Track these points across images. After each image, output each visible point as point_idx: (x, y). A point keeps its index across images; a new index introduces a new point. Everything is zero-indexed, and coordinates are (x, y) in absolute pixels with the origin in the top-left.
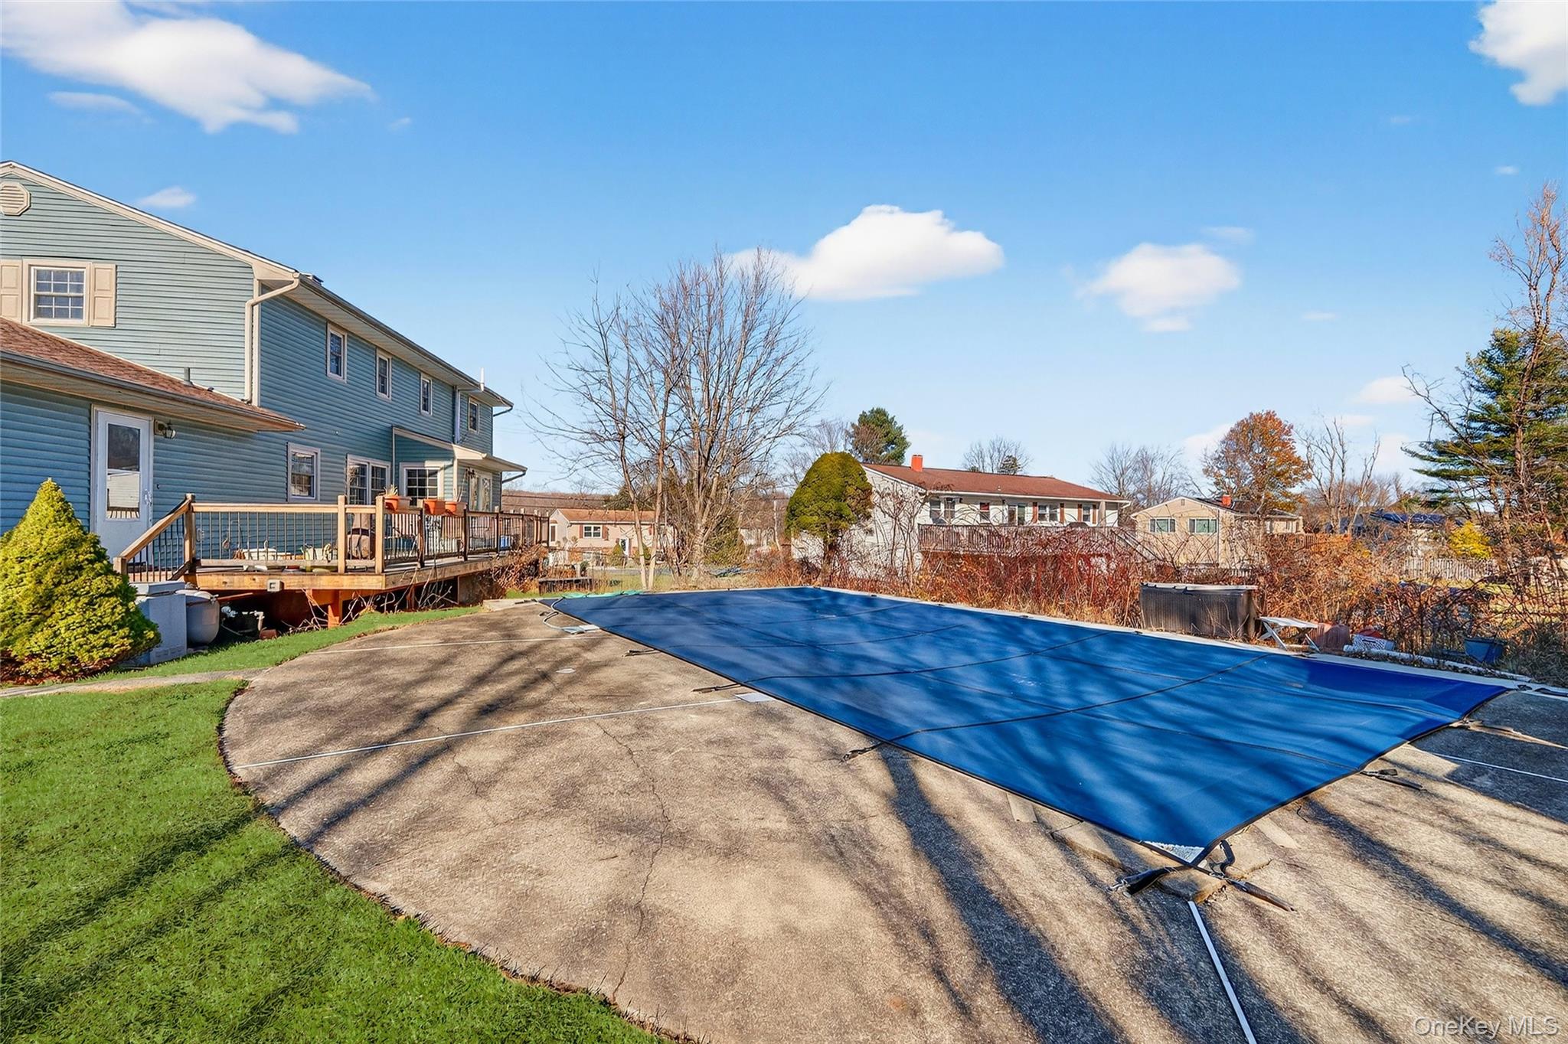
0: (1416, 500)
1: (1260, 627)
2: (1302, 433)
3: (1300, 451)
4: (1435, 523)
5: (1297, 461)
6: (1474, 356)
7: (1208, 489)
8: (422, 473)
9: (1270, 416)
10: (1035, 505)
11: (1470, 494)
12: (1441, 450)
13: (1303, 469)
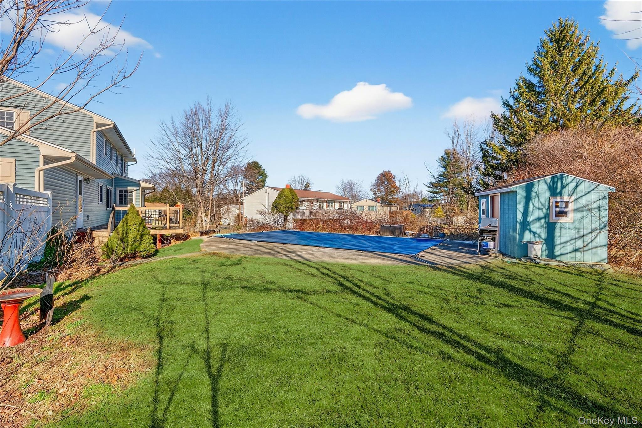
0: (426, 200)
1: (405, 233)
2: (398, 178)
3: (398, 184)
4: (432, 207)
5: (397, 187)
6: (440, 157)
7: (371, 196)
8: (126, 192)
9: (389, 172)
10: (326, 202)
11: (439, 198)
12: (432, 184)
13: (397, 189)
